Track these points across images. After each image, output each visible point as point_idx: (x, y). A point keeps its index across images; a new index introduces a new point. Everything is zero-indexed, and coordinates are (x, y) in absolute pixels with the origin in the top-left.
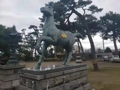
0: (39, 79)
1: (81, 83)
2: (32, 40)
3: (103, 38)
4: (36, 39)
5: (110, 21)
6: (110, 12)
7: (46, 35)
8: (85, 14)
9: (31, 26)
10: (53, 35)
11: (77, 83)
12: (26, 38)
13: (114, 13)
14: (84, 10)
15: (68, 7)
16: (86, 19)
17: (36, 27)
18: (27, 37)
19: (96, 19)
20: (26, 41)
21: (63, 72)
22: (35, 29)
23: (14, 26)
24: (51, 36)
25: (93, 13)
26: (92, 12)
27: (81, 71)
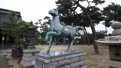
0: (47, 62)
1: (79, 65)
2: (46, 27)
3: (105, 26)
4: (49, 27)
5: (112, 11)
6: (112, 3)
7: (53, 30)
8: (89, 6)
9: (45, 17)
10: (57, 31)
11: (76, 65)
12: (42, 27)
13: (115, 4)
14: (89, 2)
15: (74, 2)
16: (91, 10)
17: (49, 18)
18: (42, 25)
19: (99, 10)
20: (42, 29)
21: (65, 58)
22: (48, 19)
23: (32, 21)
24: (56, 31)
25: (97, 4)
26: (95, 3)
27: (79, 56)
